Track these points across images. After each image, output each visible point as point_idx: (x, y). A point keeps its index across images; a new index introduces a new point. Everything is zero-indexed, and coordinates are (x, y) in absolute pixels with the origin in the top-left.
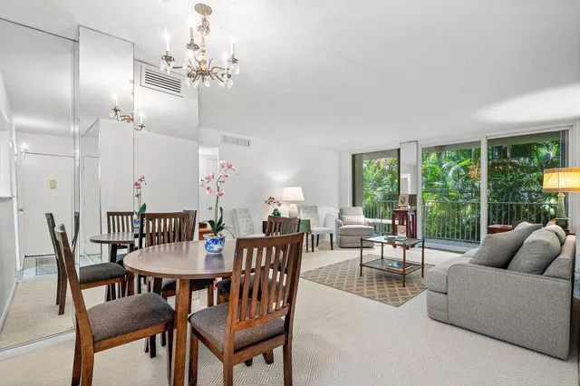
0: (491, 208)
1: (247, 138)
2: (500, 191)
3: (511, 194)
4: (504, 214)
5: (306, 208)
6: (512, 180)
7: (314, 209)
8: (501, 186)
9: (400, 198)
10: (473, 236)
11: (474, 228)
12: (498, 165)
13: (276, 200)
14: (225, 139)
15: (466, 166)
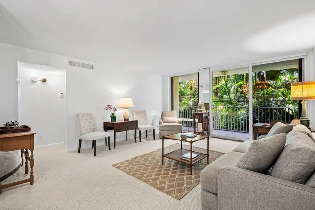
0: (255, 110)
1: (91, 63)
2: (260, 100)
3: (266, 102)
4: (263, 114)
5: (138, 112)
6: (267, 93)
7: (144, 113)
8: (261, 97)
9: (199, 105)
10: (245, 128)
11: (245, 123)
12: (259, 85)
13: (113, 107)
14: (72, 63)
15: (241, 85)
